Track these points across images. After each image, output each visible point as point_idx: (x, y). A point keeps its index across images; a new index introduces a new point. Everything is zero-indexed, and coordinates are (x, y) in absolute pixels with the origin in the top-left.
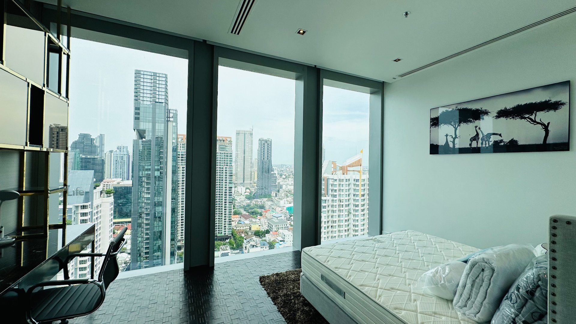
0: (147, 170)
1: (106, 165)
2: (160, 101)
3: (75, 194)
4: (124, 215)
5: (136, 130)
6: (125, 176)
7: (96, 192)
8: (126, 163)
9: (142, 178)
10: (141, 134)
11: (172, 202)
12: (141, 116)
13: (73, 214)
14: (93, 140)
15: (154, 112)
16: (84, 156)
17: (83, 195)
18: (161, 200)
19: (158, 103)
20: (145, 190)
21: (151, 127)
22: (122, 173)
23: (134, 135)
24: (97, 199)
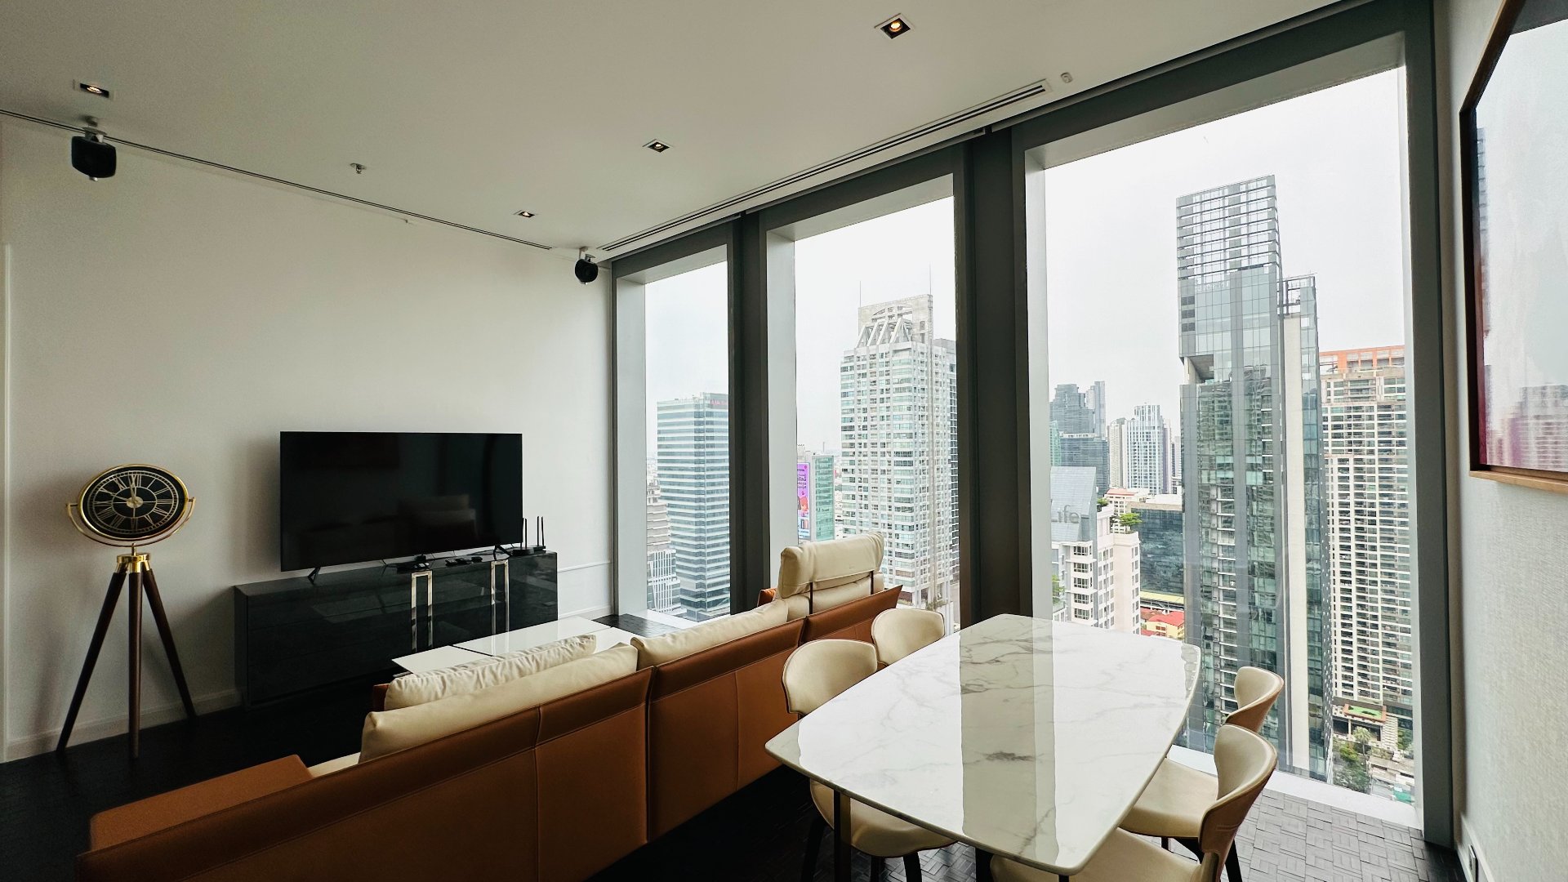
0: (1221, 467)
1: (1111, 454)
2: (1255, 262)
3: (1063, 520)
4: (1159, 585)
5: (1186, 360)
6: (1157, 483)
7: (1101, 520)
8: (1157, 448)
9: (1209, 490)
10: (1201, 369)
11: (1308, 569)
12: (1199, 319)
13: (1060, 563)
14: (1082, 396)
15: (1237, 300)
16: (1066, 436)
17: (1077, 523)
18: (1270, 557)
19: (1249, 271)
20: (1220, 525)
21: (1228, 344)
22: (1149, 476)
23: (1183, 374)
24: (1105, 538)
